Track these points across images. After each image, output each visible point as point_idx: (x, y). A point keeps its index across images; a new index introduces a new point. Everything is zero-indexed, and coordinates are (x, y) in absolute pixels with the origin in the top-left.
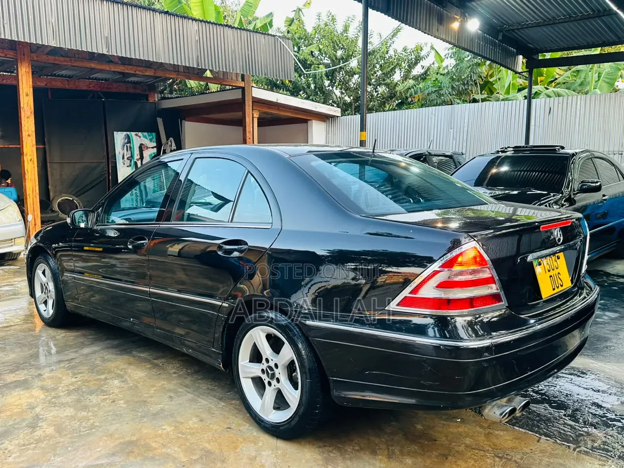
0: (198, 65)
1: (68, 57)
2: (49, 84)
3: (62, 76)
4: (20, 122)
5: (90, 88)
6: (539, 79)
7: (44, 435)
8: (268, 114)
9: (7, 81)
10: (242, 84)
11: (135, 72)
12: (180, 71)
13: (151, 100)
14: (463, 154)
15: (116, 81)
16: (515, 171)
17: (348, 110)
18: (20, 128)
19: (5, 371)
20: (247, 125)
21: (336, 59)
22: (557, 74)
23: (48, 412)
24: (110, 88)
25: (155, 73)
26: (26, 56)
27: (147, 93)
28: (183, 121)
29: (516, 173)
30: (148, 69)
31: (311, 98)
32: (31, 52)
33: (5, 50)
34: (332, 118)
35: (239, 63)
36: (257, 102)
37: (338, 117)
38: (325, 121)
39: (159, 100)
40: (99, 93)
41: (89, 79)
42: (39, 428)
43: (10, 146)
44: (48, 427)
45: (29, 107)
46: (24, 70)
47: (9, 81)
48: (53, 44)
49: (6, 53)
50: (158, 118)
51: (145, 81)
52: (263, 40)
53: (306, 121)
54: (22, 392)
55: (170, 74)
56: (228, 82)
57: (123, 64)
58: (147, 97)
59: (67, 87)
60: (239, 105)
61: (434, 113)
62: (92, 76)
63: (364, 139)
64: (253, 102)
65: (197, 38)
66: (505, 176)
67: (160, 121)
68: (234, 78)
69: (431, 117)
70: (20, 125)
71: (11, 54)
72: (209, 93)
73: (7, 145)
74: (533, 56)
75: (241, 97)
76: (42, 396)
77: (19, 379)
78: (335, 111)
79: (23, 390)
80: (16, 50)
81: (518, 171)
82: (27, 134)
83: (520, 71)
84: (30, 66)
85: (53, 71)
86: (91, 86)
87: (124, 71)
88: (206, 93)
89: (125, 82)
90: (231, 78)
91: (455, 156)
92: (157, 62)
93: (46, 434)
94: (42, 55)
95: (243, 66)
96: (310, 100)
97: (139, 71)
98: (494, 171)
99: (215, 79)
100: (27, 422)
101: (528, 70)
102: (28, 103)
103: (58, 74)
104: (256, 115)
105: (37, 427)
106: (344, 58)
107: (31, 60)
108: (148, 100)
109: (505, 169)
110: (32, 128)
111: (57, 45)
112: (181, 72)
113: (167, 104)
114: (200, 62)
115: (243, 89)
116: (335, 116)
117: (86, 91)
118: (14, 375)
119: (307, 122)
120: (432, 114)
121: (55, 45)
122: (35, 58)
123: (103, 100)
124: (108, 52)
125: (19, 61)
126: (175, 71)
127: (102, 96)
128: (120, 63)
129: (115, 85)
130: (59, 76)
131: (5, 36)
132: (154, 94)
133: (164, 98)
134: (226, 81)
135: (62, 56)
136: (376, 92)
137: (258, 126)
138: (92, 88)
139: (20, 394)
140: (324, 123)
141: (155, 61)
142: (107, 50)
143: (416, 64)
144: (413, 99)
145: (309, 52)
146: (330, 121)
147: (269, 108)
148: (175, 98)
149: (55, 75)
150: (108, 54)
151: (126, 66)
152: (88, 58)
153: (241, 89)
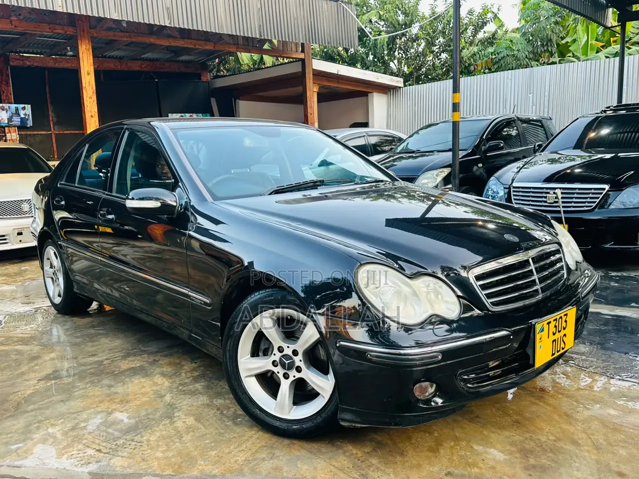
0: (261, 36)
1: (127, 32)
2: (101, 66)
3: (113, 57)
4: (82, 103)
5: (142, 68)
6: (612, 39)
7: (186, 426)
8: (326, 89)
9: (59, 65)
10: (302, 56)
11: (195, 46)
12: (239, 43)
13: (204, 79)
14: (551, 119)
15: (168, 60)
16: (617, 134)
17: (410, 80)
18: (83, 109)
19: (116, 357)
20: (308, 99)
21: (399, 24)
22: (632, 33)
23: (180, 401)
24: (162, 68)
25: (214, 47)
26: (85, 33)
27: (199, 72)
28: (237, 101)
29: (619, 135)
30: (208, 43)
31: (371, 68)
32: (90, 28)
33: (65, 27)
34: (393, 89)
35: (302, 32)
36: (318, 74)
37: (400, 87)
38: (386, 93)
39: (212, 79)
40: (152, 74)
41: (140, 59)
42: (177, 418)
43: (65, 132)
44: (187, 417)
45: (91, 86)
46: (84, 47)
47: (62, 64)
48: (115, 16)
49: (66, 30)
50: (212, 99)
51: (196, 60)
52: (326, 6)
53: (365, 94)
54: (143, 380)
55: (230, 48)
56: (288, 54)
57: (183, 38)
58: (199, 76)
59: (119, 67)
60: (299, 79)
61: (510, 78)
62: (143, 56)
63: (457, 101)
64: (313, 75)
65: (259, 6)
66: (606, 139)
67: (213, 101)
68: (294, 49)
69: (507, 83)
70: (82, 106)
71: (70, 31)
72: (265, 68)
73: (62, 131)
74: (627, 8)
75: (301, 70)
76: (167, 384)
77: (133, 366)
78: (398, 82)
79: (143, 377)
80: (75, 27)
81: (621, 133)
82: (90, 115)
83: (610, 25)
84: (90, 43)
85: (104, 53)
86: (143, 66)
87: (184, 46)
88: (262, 69)
89: (176, 61)
90: (291, 50)
91: (544, 121)
92: (219, 33)
93: (187, 424)
94: (102, 31)
95: (306, 35)
96: (370, 71)
97: (199, 45)
98: (592, 135)
99: (273, 52)
100: (161, 412)
101: (620, 24)
102: (89, 82)
103: (110, 56)
104: (316, 89)
105: (174, 417)
106: (408, 23)
107: (91, 37)
108: (200, 79)
109: (605, 131)
110: (95, 109)
111: (119, 17)
112: (241, 45)
113: (220, 83)
114: (262, 31)
115: (303, 61)
116: (397, 87)
117: (139, 71)
118: (127, 362)
119: (368, 96)
120: (508, 78)
121: (117, 18)
122: (95, 35)
123: (156, 80)
124: (170, 24)
125: (79, 38)
126: (235, 44)
127: (154, 76)
128: (179, 37)
129: (167, 64)
130: (109, 57)
131: (67, 10)
132: (207, 73)
133: (217, 77)
134: (286, 54)
135: (122, 31)
136: (439, 60)
137: (318, 102)
138: (144, 69)
139: (141, 382)
140: (385, 95)
141: (217, 32)
142: (169, 22)
143: (482, 27)
144: (476, 67)
145: (368, 19)
146: (392, 93)
147: (329, 81)
148: (227, 76)
149: (105, 57)
150: (170, 26)
151: (186, 40)
152: (147, 33)
153: (300, 62)
